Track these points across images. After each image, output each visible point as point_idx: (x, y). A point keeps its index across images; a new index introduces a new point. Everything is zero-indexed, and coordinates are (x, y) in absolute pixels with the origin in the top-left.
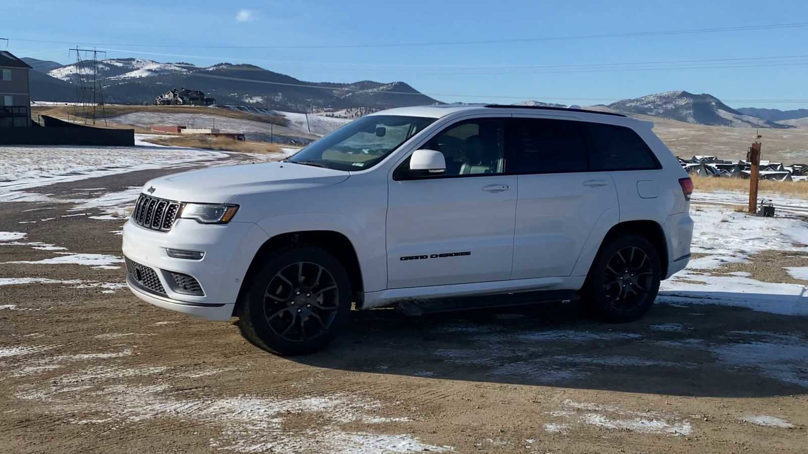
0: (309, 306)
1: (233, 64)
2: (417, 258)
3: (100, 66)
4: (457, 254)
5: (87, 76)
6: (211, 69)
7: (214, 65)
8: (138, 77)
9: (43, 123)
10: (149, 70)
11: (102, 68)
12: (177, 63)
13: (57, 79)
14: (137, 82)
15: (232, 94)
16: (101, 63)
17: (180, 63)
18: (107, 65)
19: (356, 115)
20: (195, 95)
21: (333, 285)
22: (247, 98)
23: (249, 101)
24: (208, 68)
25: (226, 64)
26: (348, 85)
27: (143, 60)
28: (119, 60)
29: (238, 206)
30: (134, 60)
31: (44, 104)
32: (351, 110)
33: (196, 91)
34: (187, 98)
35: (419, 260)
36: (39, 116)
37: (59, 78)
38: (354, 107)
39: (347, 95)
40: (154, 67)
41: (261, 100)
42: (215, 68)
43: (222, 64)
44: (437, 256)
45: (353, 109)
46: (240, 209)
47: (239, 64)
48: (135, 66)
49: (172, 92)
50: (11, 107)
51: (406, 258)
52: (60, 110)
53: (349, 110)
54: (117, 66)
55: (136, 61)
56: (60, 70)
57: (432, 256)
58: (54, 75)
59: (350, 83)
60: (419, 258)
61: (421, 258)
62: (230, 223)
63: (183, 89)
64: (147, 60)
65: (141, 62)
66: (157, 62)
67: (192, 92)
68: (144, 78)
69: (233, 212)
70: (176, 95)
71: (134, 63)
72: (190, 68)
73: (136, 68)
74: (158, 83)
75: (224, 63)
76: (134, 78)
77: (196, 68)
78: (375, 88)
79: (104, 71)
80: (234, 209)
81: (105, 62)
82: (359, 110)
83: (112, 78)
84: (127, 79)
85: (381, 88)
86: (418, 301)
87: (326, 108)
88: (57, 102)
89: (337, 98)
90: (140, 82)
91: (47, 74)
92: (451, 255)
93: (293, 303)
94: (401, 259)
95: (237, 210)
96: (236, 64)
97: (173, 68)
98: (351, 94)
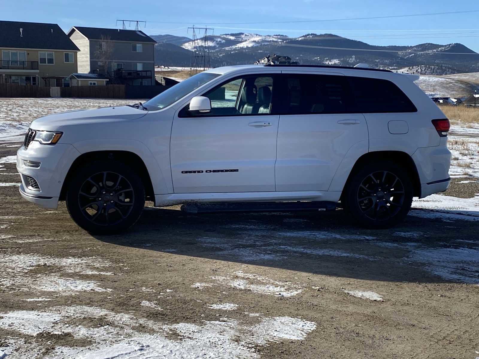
0: (112, 202)
1: (317, 34)
2: (195, 172)
3: (219, 40)
4: (227, 171)
5: (209, 48)
6: (300, 39)
7: (302, 36)
8: (245, 47)
9: (164, 83)
10: (254, 42)
11: (220, 41)
12: (275, 35)
13: (188, 50)
14: (244, 51)
15: (315, 58)
16: (219, 37)
17: (277, 35)
18: (223, 39)
19: (416, 72)
20: (284, 60)
21: (130, 188)
22: (327, 60)
23: (328, 63)
24: (298, 38)
25: (312, 34)
26: (411, 47)
27: (249, 34)
28: (232, 35)
29: (62, 133)
30: (243, 34)
31: (176, 69)
32: (413, 68)
33: (285, 57)
34: (278, 62)
35: (197, 173)
36: (161, 78)
37: (189, 49)
38: (416, 66)
39: (410, 56)
40: (257, 39)
41: (338, 62)
42: (303, 38)
43: (308, 35)
44: (210, 171)
45: (414, 67)
46: (63, 135)
47: (322, 34)
48: (244, 39)
49: (267, 58)
50: (141, 71)
51: (186, 172)
52: (185, 73)
53: (411, 68)
54: (230, 39)
55: (244, 35)
56: (190, 44)
57: (206, 171)
58: (186, 47)
59: (413, 46)
60: (197, 172)
61: (198, 173)
62: (57, 144)
63: (275, 55)
64: (252, 34)
65: (248, 36)
66: (260, 35)
67: (281, 58)
68: (250, 47)
69: (59, 137)
70: (270, 60)
71: (243, 36)
72: (284, 38)
73: (244, 40)
74: (259, 51)
75: (310, 34)
76: (242, 48)
77: (289, 39)
78: (435, 49)
79: (221, 43)
80: (60, 134)
81: (222, 36)
82: (419, 68)
83: (227, 48)
84: (238, 49)
85: (440, 49)
86: (200, 203)
87: (391, 67)
88: (184, 67)
89: (402, 59)
90: (247, 51)
91: (181, 46)
92: (222, 171)
93: (100, 199)
94: (182, 172)
95: (62, 135)
96: (320, 34)
97: (271, 39)
98: (413, 54)
